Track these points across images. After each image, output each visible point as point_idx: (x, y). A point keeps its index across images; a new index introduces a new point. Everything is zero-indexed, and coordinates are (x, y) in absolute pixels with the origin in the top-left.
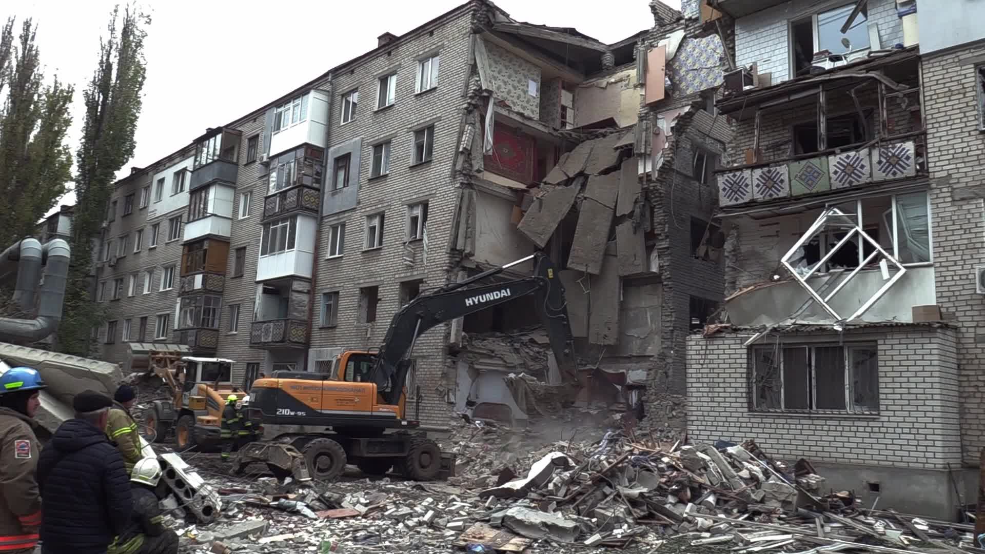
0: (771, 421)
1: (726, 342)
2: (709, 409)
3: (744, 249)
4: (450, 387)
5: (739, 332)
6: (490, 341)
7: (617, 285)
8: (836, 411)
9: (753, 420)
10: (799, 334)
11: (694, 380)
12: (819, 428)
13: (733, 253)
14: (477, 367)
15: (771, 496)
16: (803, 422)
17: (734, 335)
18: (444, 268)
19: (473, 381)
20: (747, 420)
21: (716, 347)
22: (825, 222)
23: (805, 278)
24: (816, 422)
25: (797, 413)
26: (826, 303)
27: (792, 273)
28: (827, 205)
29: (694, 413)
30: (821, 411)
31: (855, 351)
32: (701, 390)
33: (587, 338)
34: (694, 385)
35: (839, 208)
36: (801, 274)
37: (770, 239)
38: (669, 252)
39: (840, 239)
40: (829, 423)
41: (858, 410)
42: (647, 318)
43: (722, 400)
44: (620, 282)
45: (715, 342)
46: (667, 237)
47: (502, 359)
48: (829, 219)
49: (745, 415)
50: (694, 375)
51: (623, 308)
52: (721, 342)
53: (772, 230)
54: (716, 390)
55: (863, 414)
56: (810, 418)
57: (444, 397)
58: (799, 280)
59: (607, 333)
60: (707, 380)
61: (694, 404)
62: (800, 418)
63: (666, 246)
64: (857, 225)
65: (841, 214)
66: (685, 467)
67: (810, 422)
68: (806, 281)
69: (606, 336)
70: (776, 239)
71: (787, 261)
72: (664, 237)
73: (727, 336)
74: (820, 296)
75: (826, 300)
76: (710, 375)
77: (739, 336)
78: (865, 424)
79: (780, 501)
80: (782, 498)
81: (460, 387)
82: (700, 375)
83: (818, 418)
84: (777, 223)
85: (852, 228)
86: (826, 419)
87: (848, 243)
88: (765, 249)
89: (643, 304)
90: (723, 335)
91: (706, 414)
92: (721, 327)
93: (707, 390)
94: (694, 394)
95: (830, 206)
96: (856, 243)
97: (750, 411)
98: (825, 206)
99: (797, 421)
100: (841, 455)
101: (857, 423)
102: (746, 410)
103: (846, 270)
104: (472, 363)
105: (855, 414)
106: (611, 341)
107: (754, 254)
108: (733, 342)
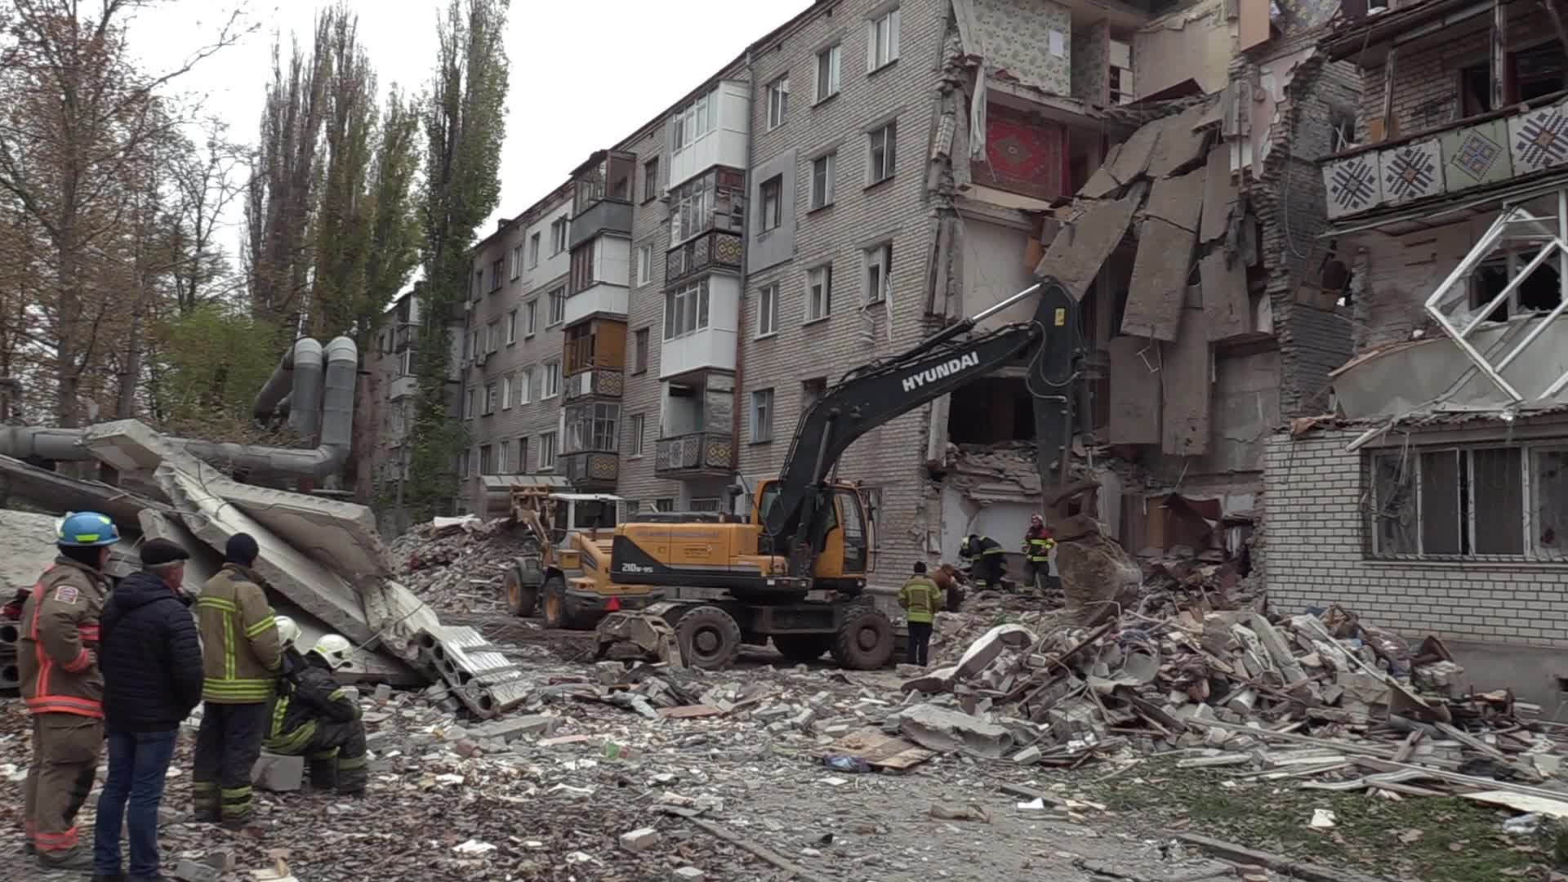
0: (1399, 574)
1: (1327, 445)
2: (1299, 556)
3: (1378, 287)
4: (932, 528)
5: (1347, 428)
6: (1000, 456)
7: (1206, 355)
8: (1505, 557)
9: (1369, 573)
10: (1445, 428)
11: (1278, 509)
12: (1476, 585)
13: (1363, 295)
14: (974, 496)
15: (1353, 696)
16: (1451, 575)
17: (1338, 434)
19: (971, 519)
20: (1361, 573)
21: (1310, 454)
22: (1502, 233)
23: (1464, 333)
24: (1472, 576)
25: (1441, 560)
26: (1499, 374)
27: (1442, 325)
28: (1505, 203)
29: (1278, 563)
30: (1481, 557)
31: (1541, 454)
32: (1290, 524)
33: (1158, 447)
34: (1277, 517)
35: (1525, 208)
36: (1458, 326)
37: (1421, 268)
38: (1288, 298)
39: (1528, 259)
40: (1493, 577)
41: (1543, 554)
42: (1257, 409)
43: (1321, 540)
44: (1210, 352)
45: (1310, 446)
46: (1285, 272)
47: (1018, 483)
48: (1510, 228)
49: (1357, 565)
50: (1276, 502)
51: (1217, 394)
52: (1318, 446)
53: (1424, 252)
54: (1311, 524)
55: (1551, 562)
56: (1462, 569)
57: (921, 545)
58: (1454, 337)
59: (1190, 434)
60: (1297, 509)
61: (1277, 548)
62: (1445, 570)
63: (1284, 287)
64: (1558, 235)
65: (1529, 217)
66: (1203, 648)
67: (1462, 576)
68: (1466, 338)
69: (1189, 441)
70: (1432, 267)
71: (1435, 305)
72: (1279, 273)
73: (1329, 435)
74: (1489, 361)
75: (1498, 368)
76: (1302, 501)
77: (1347, 434)
78: (1554, 578)
79: (1366, 704)
80: (1371, 698)
81: (949, 528)
82: (1286, 501)
83: (1475, 569)
84: (1434, 240)
85: (1548, 241)
86: (1488, 570)
87: (1542, 267)
88: (1412, 285)
89: (1250, 385)
90: (1321, 433)
91: (1296, 564)
92: (1318, 422)
93: (1297, 524)
94: (1278, 533)
95: (1512, 205)
96: (1557, 269)
97: (1366, 559)
98: (1501, 205)
99: (1440, 575)
100: (1513, 631)
101: (1540, 577)
102: (1359, 556)
103: (1539, 316)
104: (967, 491)
105: (1539, 562)
106: (1197, 449)
107: (1395, 295)
108: (1337, 445)
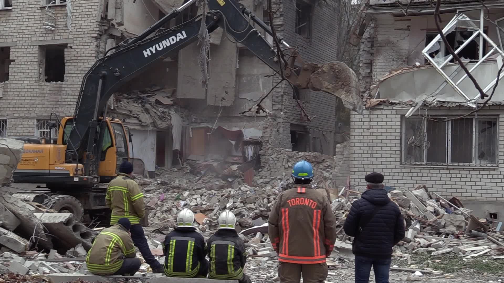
0: (418, 171)
1: (384, 112)
2: (368, 163)
3: (380, 38)
5: (395, 105)
7: (235, 54)
8: (467, 164)
9: (403, 171)
10: (442, 108)
11: (357, 141)
12: (454, 176)
13: (368, 40)
15: (450, 223)
16: (442, 171)
17: (390, 108)
18: (93, 35)
20: (399, 171)
21: (376, 116)
22: (455, 24)
23: (441, 66)
24: (451, 172)
25: (437, 165)
26: (457, 86)
27: (431, 62)
28: (458, 11)
29: (356, 166)
30: (456, 164)
31: (479, 122)
32: (362, 148)
33: (205, 101)
34: (356, 145)
35: (466, 15)
36: (438, 63)
37: (402, 32)
38: (282, 28)
39: (467, 38)
40: (461, 172)
41: (478, 163)
42: (259, 84)
43: (380, 156)
44: (237, 52)
45: (375, 112)
46: (281, 15)
47: (138, 119)
48: (459, 22)
49: (397, 167)
50: (356, 137)
51: (239, 75)
52: (380, 113)
53: (404, 24)
54: (374, 148)
55: (486, 166)
56: (447, 169)
58: (436, 68)
59: (224, 95)
60: (368, 141)
61: (356, 159)
62: (440, 169)
63: (280, 23)
64: (480, 27)
65: (468, 19)
67: (448, 172)
68: (441, 68)
69: (223, 98)
70: (407, 32)
71: (427, 52)
72: (279, 15)
73: (385, 108)
74: (452, 80)
75: (457, 84)
76: (370, 137)
77: (394, 108)
78: (488, 173)
79: (455, 226)
80: (457, 224)
82: (362, 137)
83: (453, 169)
84: (410, 20)
85: (476, 31)
86: (459, 169)
87: (473, 41)
88: (398, 39)
89: (255, 72)
90: (382, 107)
91: (366, 166)
92: (381, 101)
93: (367, 148)
94: (356, 152)
95: (460, 12)
97: (401, 164)
98: (456, 12)
99: (438, 171)
100: (470, 195)
101: (482, 173)
102: (399, 163)
103: (470, 62)
105: (481, 166)
106: (228, 103)
107: (389, 43)
108: (390, 112)
